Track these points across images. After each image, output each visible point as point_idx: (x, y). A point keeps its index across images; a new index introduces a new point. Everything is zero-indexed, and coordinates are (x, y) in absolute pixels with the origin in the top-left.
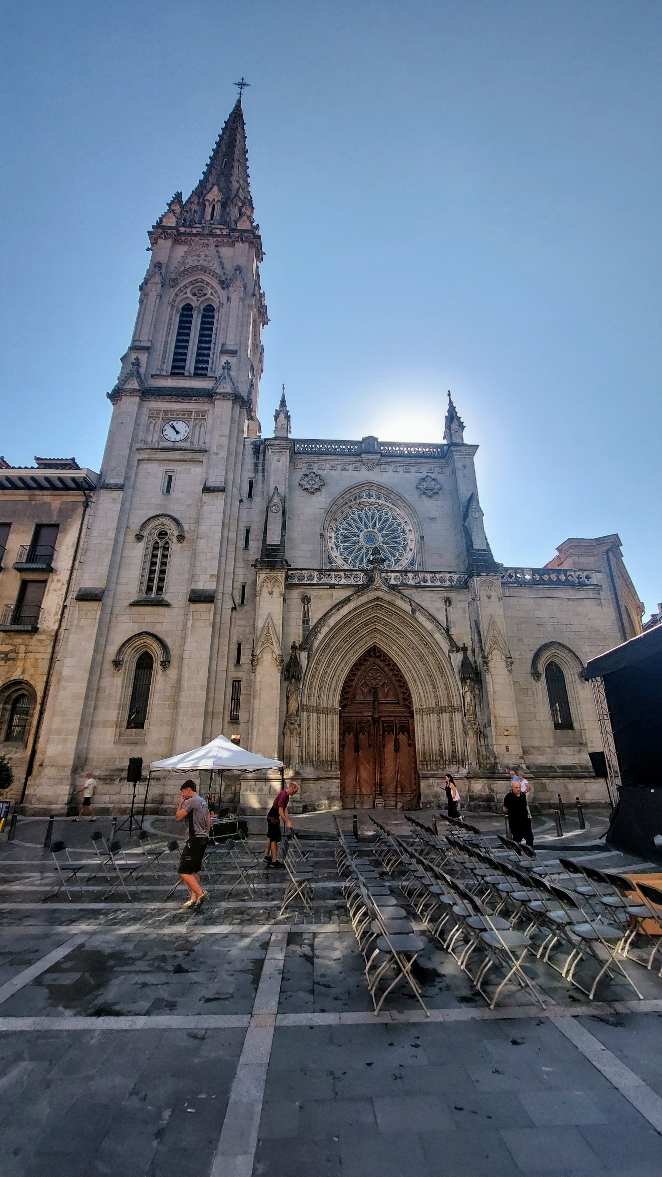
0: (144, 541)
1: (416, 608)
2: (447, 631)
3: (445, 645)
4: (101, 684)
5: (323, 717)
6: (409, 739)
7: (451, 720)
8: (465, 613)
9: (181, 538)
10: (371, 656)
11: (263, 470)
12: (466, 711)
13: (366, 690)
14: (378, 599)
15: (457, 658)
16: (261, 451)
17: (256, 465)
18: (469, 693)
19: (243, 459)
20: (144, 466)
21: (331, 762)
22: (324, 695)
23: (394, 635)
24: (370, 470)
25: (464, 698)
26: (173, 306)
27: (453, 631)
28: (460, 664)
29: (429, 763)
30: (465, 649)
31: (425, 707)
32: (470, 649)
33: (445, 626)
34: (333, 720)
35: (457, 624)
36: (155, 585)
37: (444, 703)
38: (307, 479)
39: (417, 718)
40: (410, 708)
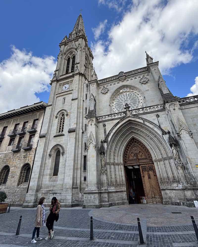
0: (58, 118)
1: (145, 120)
2: (160, 127)
3: (160, 133)
4: (46, 162)
5: (117, 167)
6: (154, 173)
7: (170, 163)
8: (166, 118)
9: (67, 115)
10: (132, 142)
11: (89, 91)
12: (175, 158)
13: (133, 155)
14: (130, 120)
15: (166, 137)
16: (88, 86)
17: (87, 90)
18: (174, 150)
19: (83, 89)
20: (58, 98)
21: (122, 185)
22: (116, 158)
23: (139, 133)
24: (123, 82)
25: (173, 153)
26: (65, 59)
27: (162, 127)
28: (168, 139)
29: (164, 183)
30: (169, 133)
31: (157, 159)
32: (171, 132)
33: (158, 125)
34: (121, 167)
35: (163, 123)
36: (61, 130)
37: (165, 156)
38: (103, 90)
39: (155, 164)
40: (152, 160)
